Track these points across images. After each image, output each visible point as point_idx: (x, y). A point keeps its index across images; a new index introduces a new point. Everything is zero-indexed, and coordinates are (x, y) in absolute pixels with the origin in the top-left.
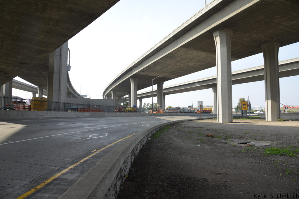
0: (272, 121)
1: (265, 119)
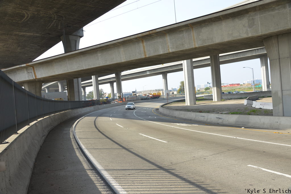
0: (218, 101)
1: (212, 100)
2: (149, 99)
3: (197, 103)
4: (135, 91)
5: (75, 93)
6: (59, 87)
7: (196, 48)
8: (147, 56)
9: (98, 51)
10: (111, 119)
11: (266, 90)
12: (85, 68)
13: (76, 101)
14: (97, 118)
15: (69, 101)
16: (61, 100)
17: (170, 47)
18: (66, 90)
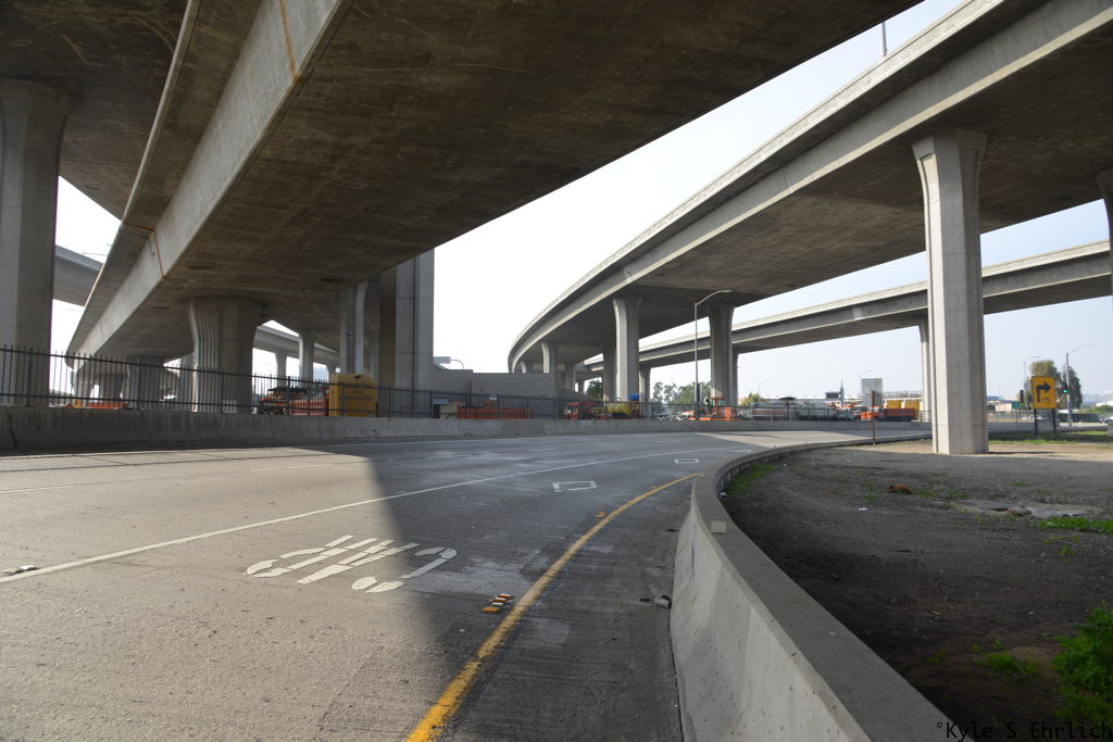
3: (994, 447)
4: (838, 390)
5: (397, 355)
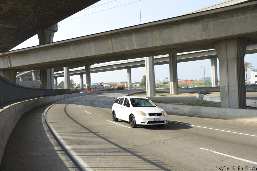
0: (174, 94)
1: (170, 92)
2: (114, 90)
3: (157, 94)
4: (102, 82)
5: (47, 82)
6: (32, 76)
7: (157, 47)
8: (115, 51)
9: (70, 44)
10: (80, 106)
11: (215, 86)
12: (58, 60)
13: (48, 90)
14: (66, 105)
15: (42, 89)
16: (34, 87)
17: (135, 44)
18: (39, 79)
